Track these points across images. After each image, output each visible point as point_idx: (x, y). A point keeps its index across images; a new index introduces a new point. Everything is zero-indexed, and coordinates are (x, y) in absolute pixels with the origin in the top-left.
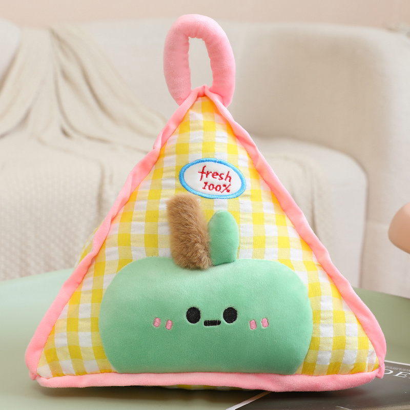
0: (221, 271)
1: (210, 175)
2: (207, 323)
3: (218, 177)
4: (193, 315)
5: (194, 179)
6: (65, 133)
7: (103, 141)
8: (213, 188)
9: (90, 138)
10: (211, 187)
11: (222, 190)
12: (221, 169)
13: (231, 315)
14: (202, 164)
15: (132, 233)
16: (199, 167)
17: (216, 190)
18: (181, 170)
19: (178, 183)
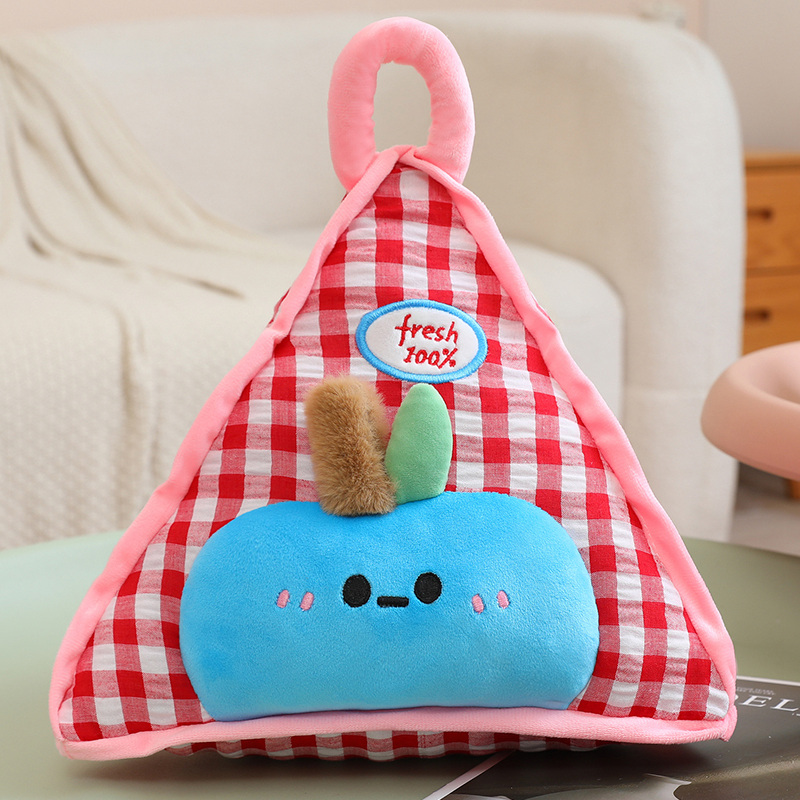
6: (36, 248)
7: (109, 260)
9: (84, 255)
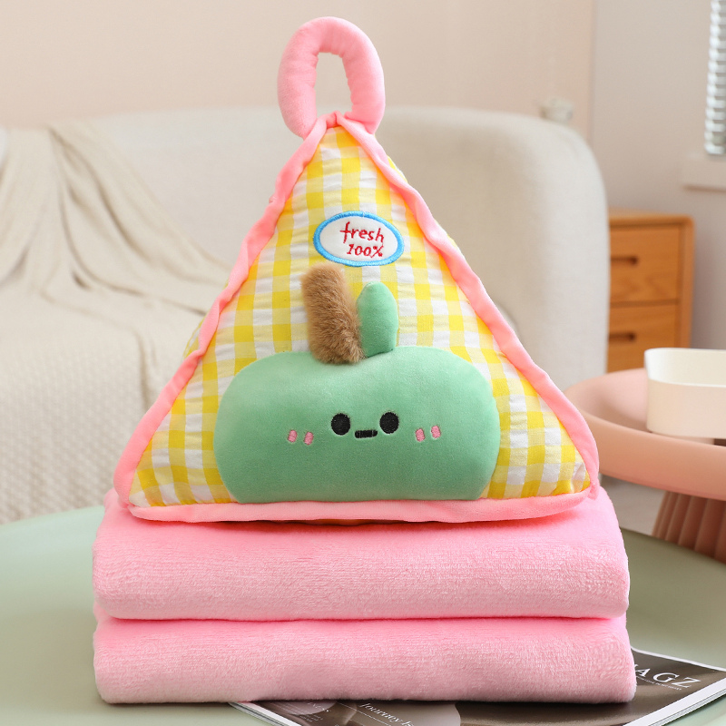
0: (376, 364)
1: (357, 234)
2: (360, 434)
3: (367, 236)
4: (341, 423)
5: (334, 242)
6: (79, 281)
8: (361, 251)
10: (359, 251)
11: (372, 254)
12: (371, 225)
13: (390, 422)
14: (345, 220)
15: (254, 325)
16: (341, 224)
17: (365, 253)
18: (317, 230)
19: (313, 250)
